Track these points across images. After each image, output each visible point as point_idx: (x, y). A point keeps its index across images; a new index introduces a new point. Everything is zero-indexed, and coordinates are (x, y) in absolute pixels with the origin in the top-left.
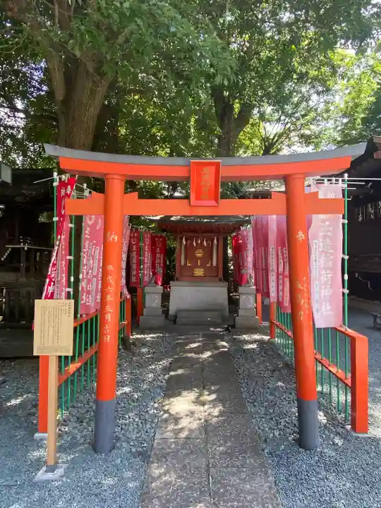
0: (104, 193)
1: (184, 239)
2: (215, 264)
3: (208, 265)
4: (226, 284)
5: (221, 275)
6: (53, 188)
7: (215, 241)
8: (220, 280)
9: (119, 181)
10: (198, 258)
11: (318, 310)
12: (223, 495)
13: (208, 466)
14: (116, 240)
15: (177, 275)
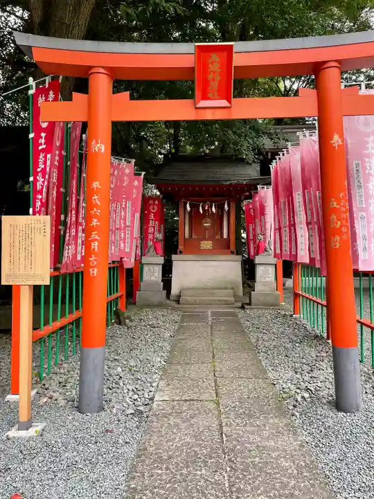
0: (87, 93)
1: (188, 205)
2: (225, 236)
3: (217, 237)
4: (239, 258)
5: (233, 248)
6: (28, 97)
7: (226, 206)
8: (232, 253)
9: (105, 76)
10: (206, 228)
11: (365, 249)
12: (242, 452)
13: (221, 425)
14: (103, 150)
15: (181, 247)
